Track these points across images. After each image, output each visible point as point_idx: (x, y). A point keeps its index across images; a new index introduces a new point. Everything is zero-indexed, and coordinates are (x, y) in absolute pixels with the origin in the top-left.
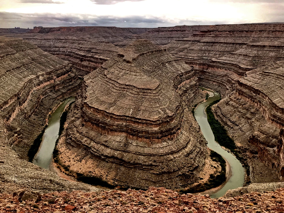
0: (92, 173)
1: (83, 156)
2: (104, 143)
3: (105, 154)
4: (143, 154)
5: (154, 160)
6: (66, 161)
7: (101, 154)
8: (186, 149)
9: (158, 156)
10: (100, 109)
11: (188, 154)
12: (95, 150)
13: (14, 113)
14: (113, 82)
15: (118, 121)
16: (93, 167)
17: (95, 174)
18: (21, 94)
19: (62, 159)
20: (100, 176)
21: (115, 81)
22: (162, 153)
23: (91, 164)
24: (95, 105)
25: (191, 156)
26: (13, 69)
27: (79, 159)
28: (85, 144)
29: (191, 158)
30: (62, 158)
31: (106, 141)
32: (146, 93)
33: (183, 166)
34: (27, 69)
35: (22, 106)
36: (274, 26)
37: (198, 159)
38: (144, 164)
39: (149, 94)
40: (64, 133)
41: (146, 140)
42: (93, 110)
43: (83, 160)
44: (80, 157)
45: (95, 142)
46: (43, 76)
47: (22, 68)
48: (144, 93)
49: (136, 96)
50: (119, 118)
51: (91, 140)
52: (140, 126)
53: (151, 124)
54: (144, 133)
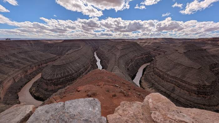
3: (162, 90)
4: (183, 98)
8: (216, 107)
9: (194, 102)
10: (162, 71)
13: (130, 64)
21: (172, 61)
22: (196, 102)
24: (161, 69)
26: (131, 51)
28: (153, 82)
34: (135, 52)
38: (183, 102)
39: (193, 71)
40: (144, 75)
41: (187, 92)
42: (159, 70)
46: (140, 54)
48: (190, 69)
49: (184, 70)
50: (172, 77)
51: (156, 82)
52: (183, 84)
53: (193, 86)
54: (186, 88)
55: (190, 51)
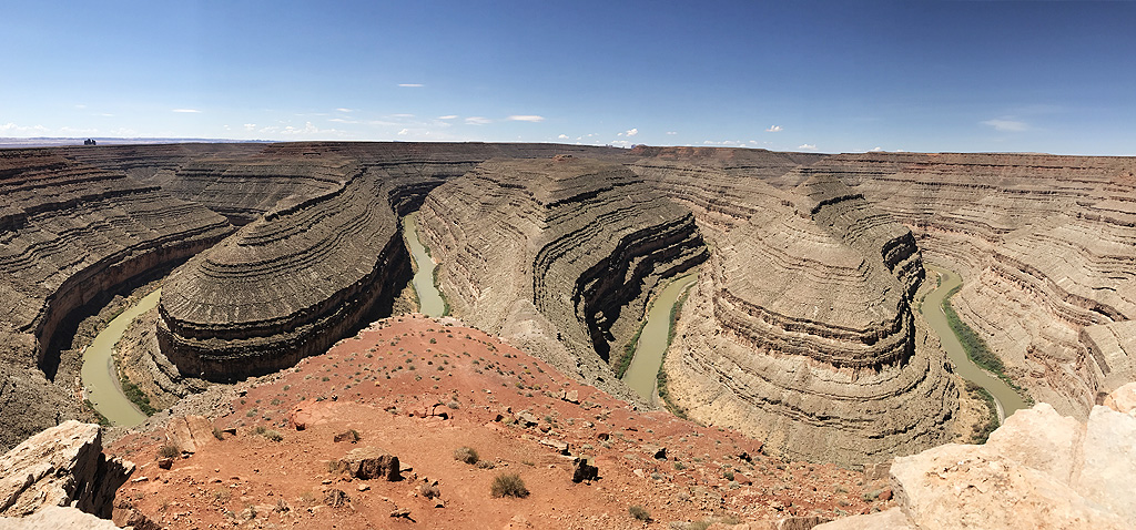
2: (761, 373)
3: (763, 394)
6: (681, 397)
14: (776, 252)
16: (736, 419)
21: (782, 252)
23: (732, 412)
27: (706, 399)
30: (673, 389)
31: (764, 369)
39: (848, 279)
43: (716, 402)
44: (711, 395)
45: (742, 369)
49: (823, 281)
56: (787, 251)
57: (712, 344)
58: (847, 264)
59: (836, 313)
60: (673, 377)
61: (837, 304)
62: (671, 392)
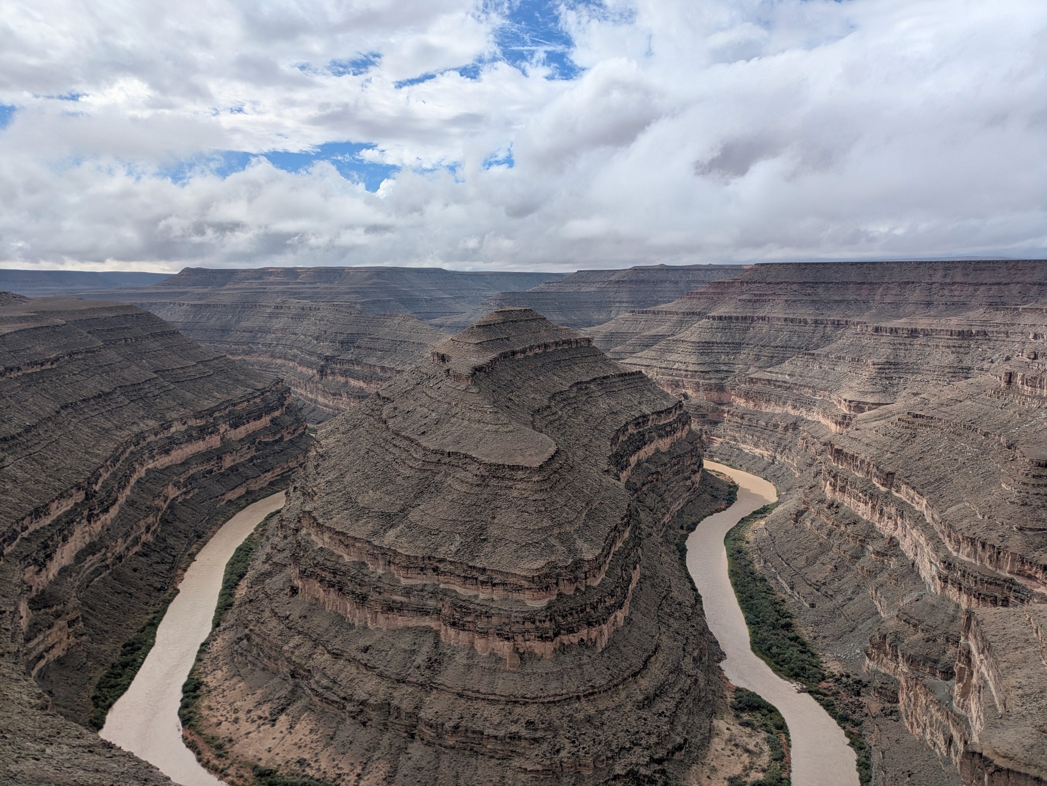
0: (309, 765)
1: (282, 702)
2: (359, 656)
3: (360, 694)
4: (491, 697)
5: (527, 718)
6: (223, 719)
7: (342, 695)
8: (642, 681)
9: (543, 703)
10: (351, 534)
11: (647, 698)
12: (325, 682)
13: (67, 546)
14: (404, 444)
15: (409, 575)
16: (313, 745)
17: (319, 770)
18: (100, 484)
19: (211, 712)
20: (334, 776)
21: (413, 441)
22: (556, 695)
23: (307, 733)
24: (339, 521)
25: (661, 706)
26: (84, 400)
27: (267, 714)
28: (294, 658)
29: (660, 715)
30: (210, 708)
31: (366, 650)
32: (509, 479)
33: (628, 745)
34: (131, 401)
35: (99, 523)
36: (946, 269)
37: (684, 718)
38: (492, 732)
39: (519, 485)
40: (230, 617)
41: (501, 643)
42: (330, 537)
43: (283, 718)
44: (275, 706)
45: (329, 652)
46: (184, 424)
47: (115, 396)
48: (503, 478)
49: (475, 490)
50: (412, 565)
51: (316, 643)
52: (482, 596)
53: (520, 589)
54: (495, 620)
55: (514, 353)
56: (423, 441)
57: (283, 612)
58: (519, 461)
59: (488, 547)
60: (212, 685)
61: (493, 531)
62: (205, 712)
